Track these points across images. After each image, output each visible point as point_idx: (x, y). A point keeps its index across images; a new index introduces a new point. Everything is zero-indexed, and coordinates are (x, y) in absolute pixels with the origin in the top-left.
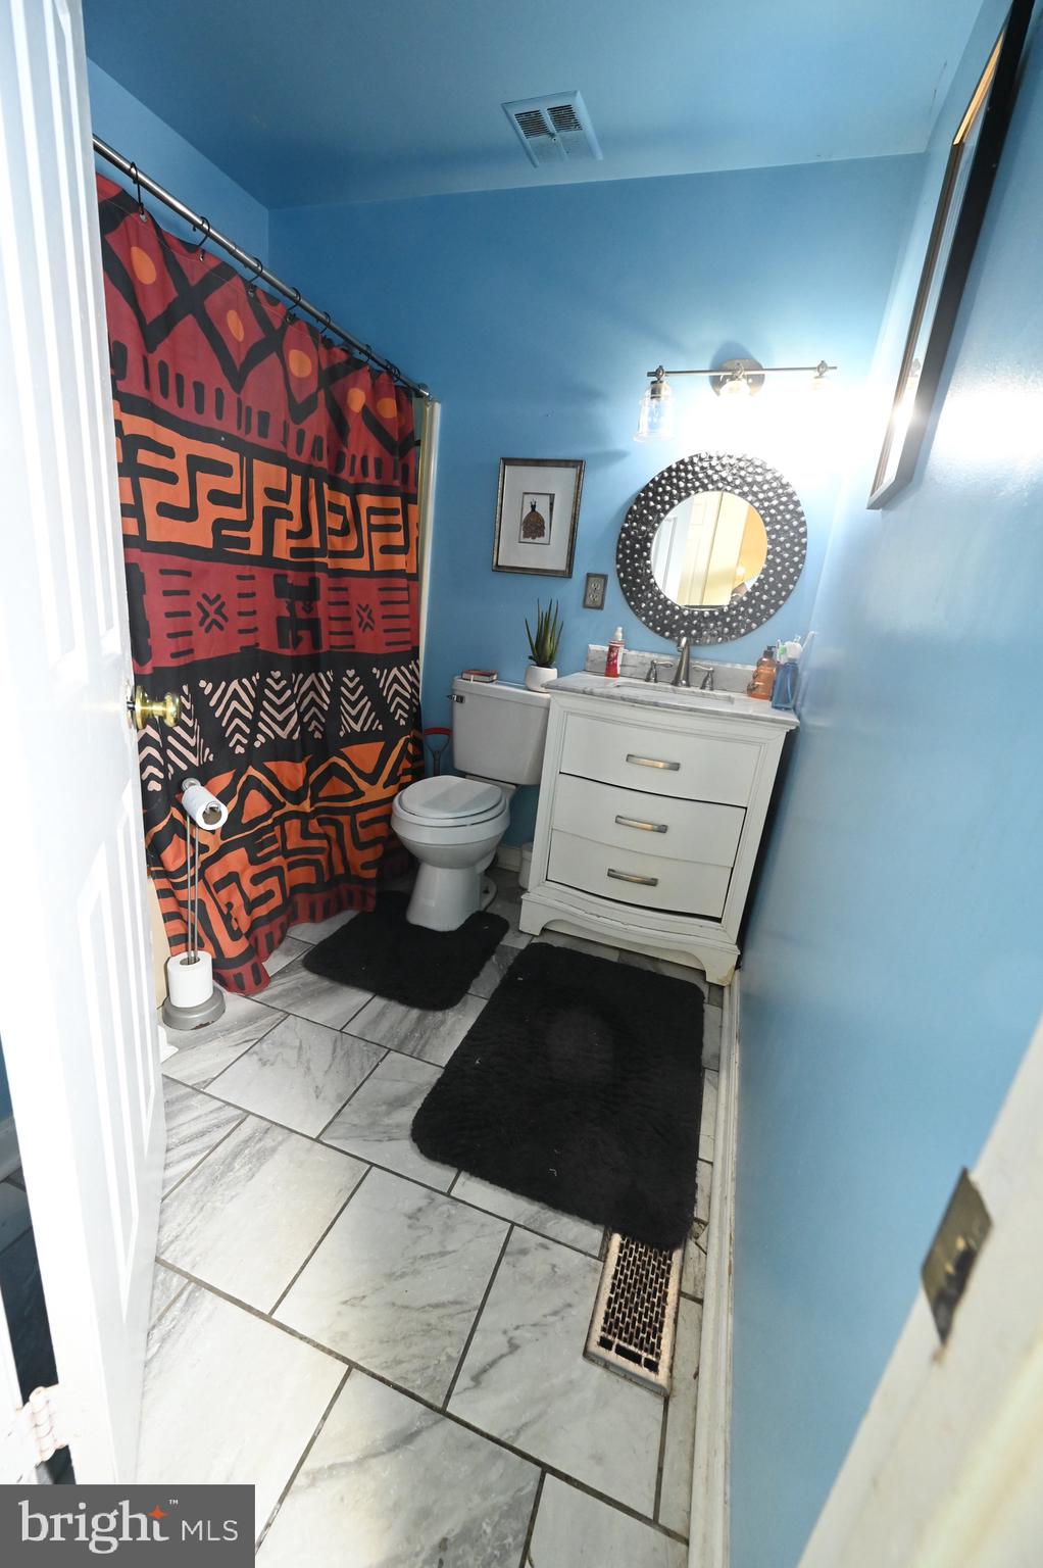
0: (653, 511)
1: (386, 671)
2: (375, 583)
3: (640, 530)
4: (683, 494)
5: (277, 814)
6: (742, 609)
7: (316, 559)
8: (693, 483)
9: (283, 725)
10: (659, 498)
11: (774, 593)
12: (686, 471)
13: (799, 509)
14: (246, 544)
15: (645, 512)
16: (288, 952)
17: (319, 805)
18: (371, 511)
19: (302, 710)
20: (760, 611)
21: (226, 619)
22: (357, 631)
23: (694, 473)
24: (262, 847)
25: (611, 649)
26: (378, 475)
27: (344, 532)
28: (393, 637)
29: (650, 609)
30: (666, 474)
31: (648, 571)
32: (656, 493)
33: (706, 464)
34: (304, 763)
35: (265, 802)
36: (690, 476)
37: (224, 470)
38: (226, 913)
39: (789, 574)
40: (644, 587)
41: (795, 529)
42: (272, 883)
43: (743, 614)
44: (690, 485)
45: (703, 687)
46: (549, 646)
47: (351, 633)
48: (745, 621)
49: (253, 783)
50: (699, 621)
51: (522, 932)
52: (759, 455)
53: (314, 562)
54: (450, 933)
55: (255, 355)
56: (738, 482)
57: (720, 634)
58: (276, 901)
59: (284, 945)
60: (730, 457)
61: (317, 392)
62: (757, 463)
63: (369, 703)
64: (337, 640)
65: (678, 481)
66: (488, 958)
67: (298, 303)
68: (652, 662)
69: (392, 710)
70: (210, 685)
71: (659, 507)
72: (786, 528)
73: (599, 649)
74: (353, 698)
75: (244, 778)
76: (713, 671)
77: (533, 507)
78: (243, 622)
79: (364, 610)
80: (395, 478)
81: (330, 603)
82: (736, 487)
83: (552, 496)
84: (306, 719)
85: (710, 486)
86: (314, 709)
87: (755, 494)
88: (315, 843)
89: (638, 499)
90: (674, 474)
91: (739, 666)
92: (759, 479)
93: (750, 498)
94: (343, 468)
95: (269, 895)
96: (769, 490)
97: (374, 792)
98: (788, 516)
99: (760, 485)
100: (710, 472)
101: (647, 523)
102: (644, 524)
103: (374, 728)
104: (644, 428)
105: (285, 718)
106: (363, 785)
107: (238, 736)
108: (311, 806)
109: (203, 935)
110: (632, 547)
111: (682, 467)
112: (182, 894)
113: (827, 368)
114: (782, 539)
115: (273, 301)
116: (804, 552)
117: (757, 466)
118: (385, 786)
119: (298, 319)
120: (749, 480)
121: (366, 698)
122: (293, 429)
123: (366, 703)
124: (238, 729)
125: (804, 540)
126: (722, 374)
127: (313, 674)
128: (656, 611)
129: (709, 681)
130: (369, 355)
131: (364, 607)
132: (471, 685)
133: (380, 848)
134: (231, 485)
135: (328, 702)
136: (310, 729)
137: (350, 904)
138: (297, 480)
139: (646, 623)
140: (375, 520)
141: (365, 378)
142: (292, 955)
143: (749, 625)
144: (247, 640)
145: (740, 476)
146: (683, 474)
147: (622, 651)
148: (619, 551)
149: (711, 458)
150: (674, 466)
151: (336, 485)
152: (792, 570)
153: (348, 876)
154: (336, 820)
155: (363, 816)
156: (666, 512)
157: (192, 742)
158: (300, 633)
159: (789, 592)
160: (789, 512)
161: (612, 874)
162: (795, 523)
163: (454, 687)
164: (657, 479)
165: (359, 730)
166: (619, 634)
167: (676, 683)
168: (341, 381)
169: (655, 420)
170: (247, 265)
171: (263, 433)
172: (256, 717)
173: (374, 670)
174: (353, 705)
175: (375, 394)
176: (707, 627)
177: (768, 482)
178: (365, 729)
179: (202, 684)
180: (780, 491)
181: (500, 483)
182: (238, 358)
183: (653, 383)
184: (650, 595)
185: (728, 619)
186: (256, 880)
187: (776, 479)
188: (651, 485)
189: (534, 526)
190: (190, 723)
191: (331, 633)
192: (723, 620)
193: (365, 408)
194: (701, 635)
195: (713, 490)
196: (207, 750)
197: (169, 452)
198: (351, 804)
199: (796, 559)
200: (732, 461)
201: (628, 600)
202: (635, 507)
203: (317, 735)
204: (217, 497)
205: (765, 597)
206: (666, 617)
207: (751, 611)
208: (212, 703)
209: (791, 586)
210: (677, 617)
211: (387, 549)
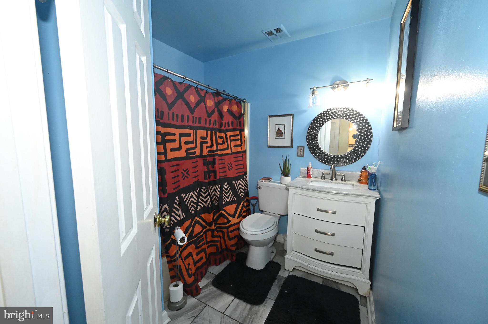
0: (317, 126)
1: (237, 181)
2: (233, 156)
3: (313, 132)
4: (326, 121)
5: (204, 230)
6: (352, 154)
7: (215, 153)
8: (329, 117)
9: (206, 202)
10: (318, 122)
11: (363, 148)
12: (327, 114)
13: (368, 121)
14: (195, 153)
15: (314, 127)
16: (207, 278)
17: (217, 226)
18: (231, 136)
19: (211, 197)
20: (359, 154)
21: (189, 175)
22: (227, 171)
23: (329, 114)
24: (199, 242)
25: (308, 170)
26: (232, 126)
27: (223, 143)
28: (239, 171)
29: (320, 156)
30: (320, 115)
31: (318, 144)
32: (317, 121)
33: (333, 111)
34: (212, 213)
35: (201, 228)
36: (328, 115)
37: (189, 135)
38: (187, 268)
39: (367, 142)
40: (317, 149)
41: (367, 128)
42: (202, 254)
43: (352, 155)
44: (328, 118)
45: (342, 180)
46: (287, 170)
47: (226, 172)
48: (354, 158)
49: (197, 222)
50: (337, 159)
51: (285, 270)
52: (351, 107)
53: (214, 154)
54: (260, 270)
55: (198, 104)
56: (344, 115)
57: (346, 162)
58: (204, 260)
59: (206, 275)
60: (341, 108)
61: (215, 108)
62: (350, 109)
63: (232, 192)
64: (222, 175)
65: (324, 117)
66: (274, 281)
67: (209, 88)
68: (323, 173)
69: (239, 193)
70: (185, 195)
71: (319, 125)
72: (364, 127)
73: (304, 169)
74: (227, 191)
75: (194, 221)
76: (345, 175)
77: (279, 128)
78: (194, 175)
79: (229, 164)
80: (237, 126)
81: (219, 164)
82: (344, 117)
83: (284, 125)
84: (213, 199)
85: (335, 117)
86: (215, 196)
87: (351, 118)
88: (216, 239)
89: (312, 123)
90: (322, 115)
91: (354, 173)
92: (352, 114)
93: (349, 120)
94: (222, 126)
95: (202, 258)
96: (356, 117)
97: (234, 221)
98: (364, 124)
99: (352, 115)
100: (334, 113)
101: (316, 130)
102: (314, 130)
103: (233, 200)
104: (311, 104)
105: (206, 201)
106: (230, 218)
107: (192, 208)
108: (214, 227)
109: (180, 276)
110: (311, 138)
111: (325, 113)
112: (174, 263)
113: (370, 80)
114: (363, 131)
115: (202, 90)
116: (372, 135)
117: (350, 110)
118: (238, 218)
119: (209, 92)
120: (348, 114)
121: (231, 191)
122: (208, 120)
123: (231, 192)
124: (192, 206)
125: (371, 131)
126: (334, 86)
127: (215, 186)
128: (322, 156)
129: (343, 179)
130: (229, 96)
131: (229, 163)
132: (263, 183)
133: (236, 239)
134: (191, 139)
135: (219, 194)
136: (214, 203)
137: (228, 259)
138: (209, 132)
139: (319, 160)
140: (232, 138)
141: (227, 102)
142: (209, 279)
143: (356, 159)
144: (195, 179)
145: (345, 114)
146: (325, 115)
147: (311, 169)
148: (307, 139)
149: (334, 109)
150: (322, 113)
151: (220, 131)
152: (368, 141)
153: (227, 249)
154: (222, 231)
155: (231, 229)
156: (321, 126)
157: (178, 213)
158: (211, 174)
159: (369, 148)
160: (364, 122)
161: (316, 250)
162: (367, 126)
163: (258, 184)
164: (317, 117)
165: (229, 201)
166: (310, 165)
167: (332, 179)
168: (221, 104)
169: (314, 101)
170: (195, 83)
171: (200, 123)
172: (198, 201)
173: (233, 182)
174: (227, 193)
175: (231, 105)
176: (341, 160)
177: (355, 114)
178: (231, 200)
179: (182, 195)
180: (360, 117)
181: (268, 122)
182: (193, 106)
183: (312, 91)
184: (319, 152)
185: (348, 158)
186: (197, 254)
187: (358, 113)
188: (315, 119)
189: (279, 133)
190: (178, 208)
191: (220, 173)
192: (346, 158)
193: (228, 109)
194: (339, 163)
195: (336, 118)
196: (183, 214)
197: (174, 134)
198: (227, 225)
199: (369, 137)
200: (342, 109)
201: (312, 153)
202: (311, 126)
203: (216, 204)
204: (187, 143)
205: (360, 150)
206: (326, 158)
207: (355, 154)
208: (185, 200)
209: (369, 146)
210: (329, 158)
211: (236, 146)
